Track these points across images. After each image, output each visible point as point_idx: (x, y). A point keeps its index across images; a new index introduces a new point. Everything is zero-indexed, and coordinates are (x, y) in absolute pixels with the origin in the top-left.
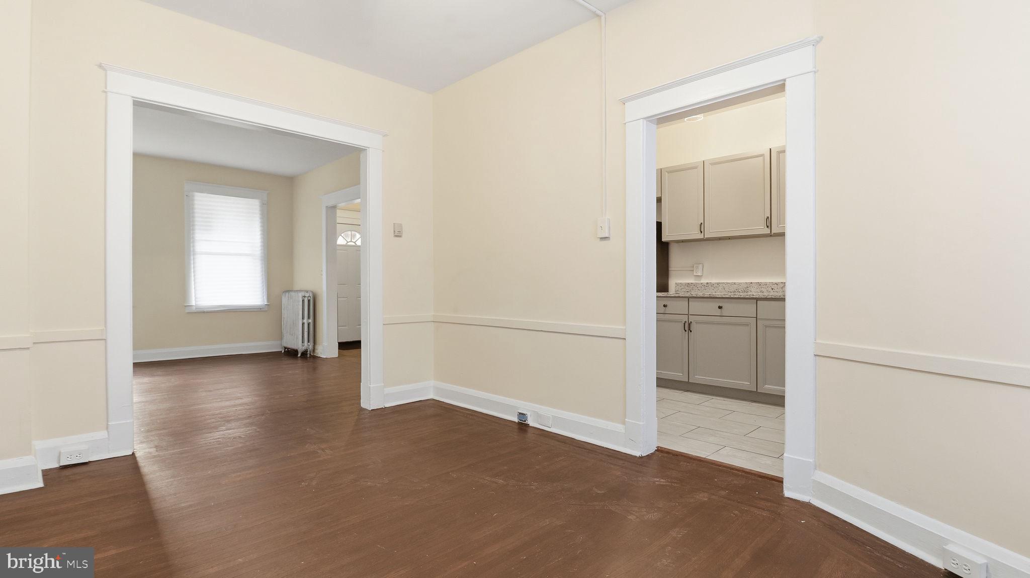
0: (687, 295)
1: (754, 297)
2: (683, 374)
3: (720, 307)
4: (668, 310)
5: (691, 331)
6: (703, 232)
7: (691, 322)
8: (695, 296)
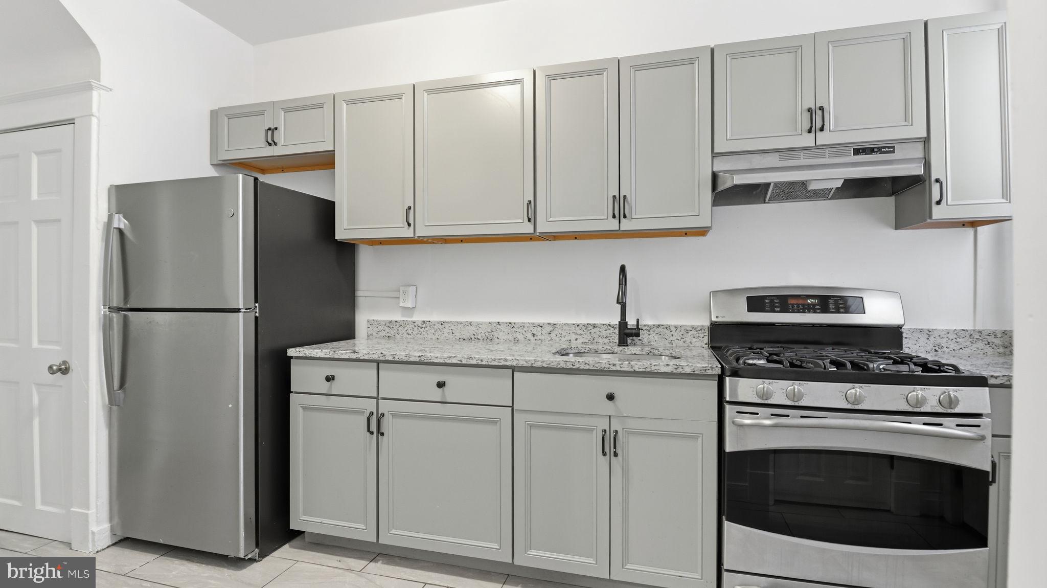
0: (375, 357)
1: (508, 364)
2: (366, 525)
3: (441, 385)
4: (336, 387)
5: (382, 434)
6: (412, 225)
7: (383, 415)
8: (391, 358)
